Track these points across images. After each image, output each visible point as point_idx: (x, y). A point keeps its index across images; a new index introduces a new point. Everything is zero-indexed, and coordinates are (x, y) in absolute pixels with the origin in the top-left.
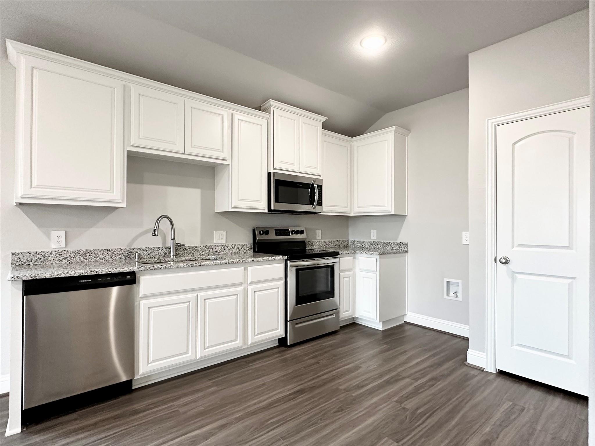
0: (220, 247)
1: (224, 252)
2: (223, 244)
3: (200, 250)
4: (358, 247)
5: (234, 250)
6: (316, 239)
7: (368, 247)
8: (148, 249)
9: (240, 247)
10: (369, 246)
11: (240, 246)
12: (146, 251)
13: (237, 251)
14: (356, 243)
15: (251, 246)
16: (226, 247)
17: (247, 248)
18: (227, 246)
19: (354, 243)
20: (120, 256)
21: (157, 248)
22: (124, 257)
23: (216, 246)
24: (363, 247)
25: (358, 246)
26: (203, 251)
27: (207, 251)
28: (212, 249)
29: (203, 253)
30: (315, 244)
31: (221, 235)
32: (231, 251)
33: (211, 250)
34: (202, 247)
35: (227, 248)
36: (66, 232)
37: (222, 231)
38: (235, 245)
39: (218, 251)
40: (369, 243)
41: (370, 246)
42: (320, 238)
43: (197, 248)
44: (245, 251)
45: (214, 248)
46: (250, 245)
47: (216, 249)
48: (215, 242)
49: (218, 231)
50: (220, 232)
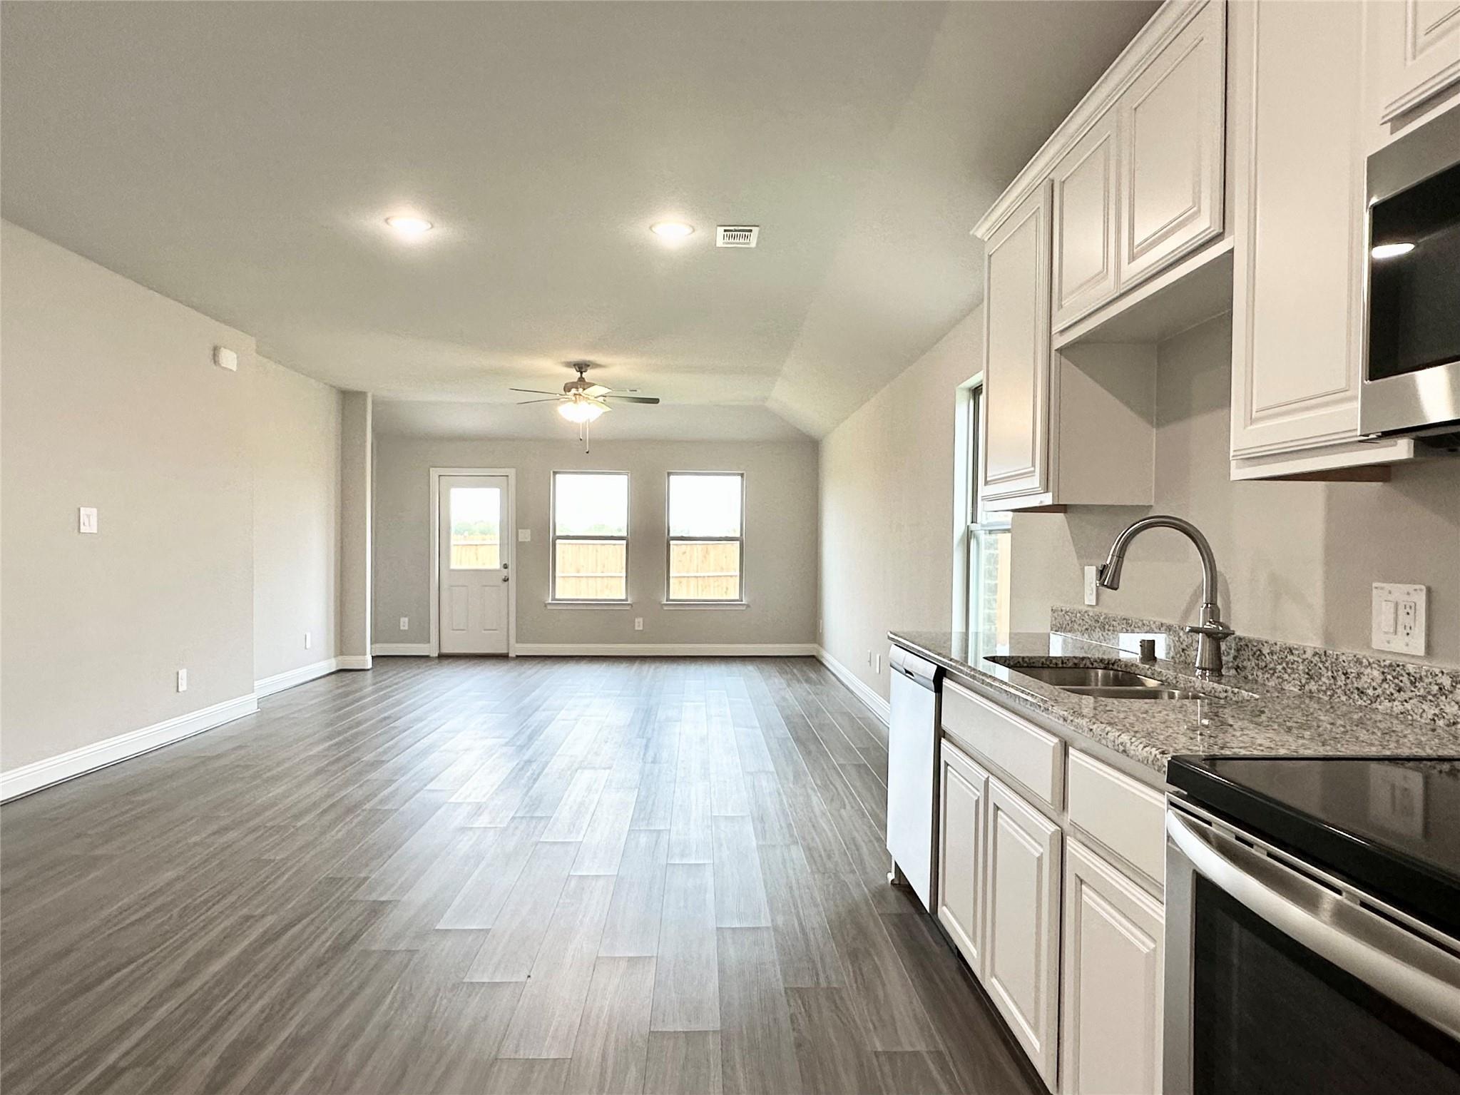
0: (1379, 673)
2: (1397, 660)
18: (1415, 670)
27: (1326, 677)
28: (1347, 674)
31: (1404, 606)
37: (1414, 587)
47: (1360, 675)
48: (1378, 641)
49: (1387, 586)
50: (1399, 591)
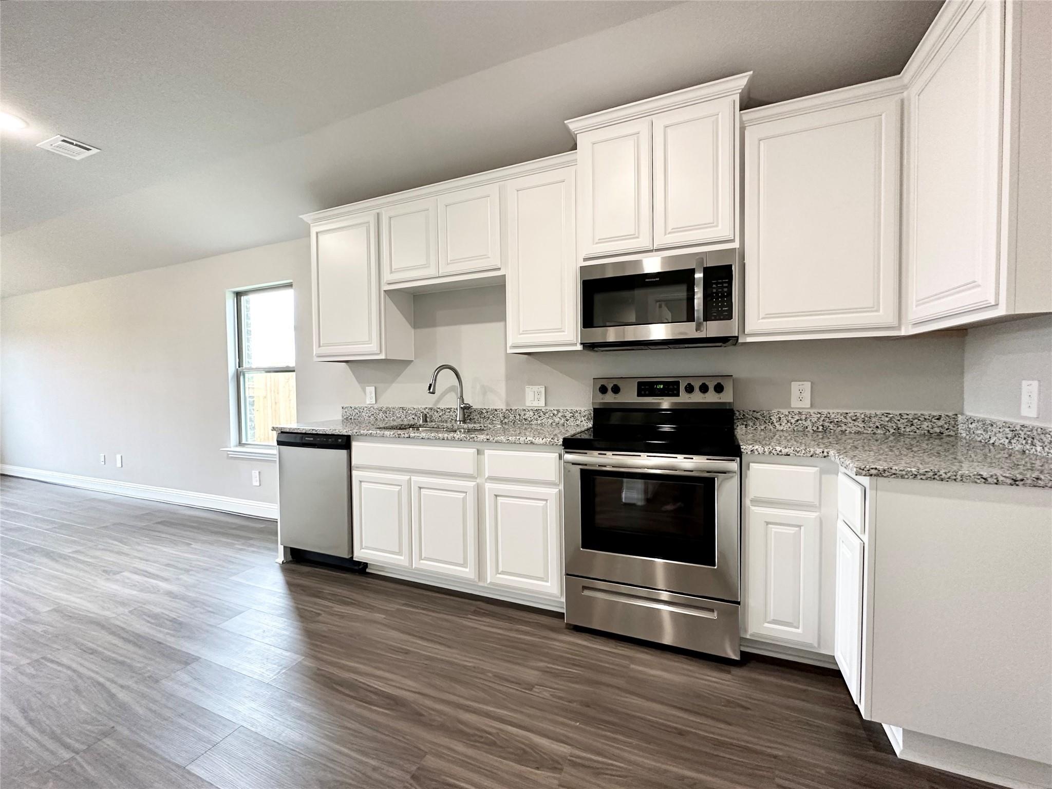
0: (531, 413)
1: (539, 422)
2: (537, 408)
3: (501, 415)
4: (979, 439)
5: (557, 420)
6: (788, 405)
7: (1006, 443)
8: (438, 410)
9: (568, 415)
10: (1007, 441)
11: (568, 413)
12: (437, 412)
13: (563, 421)
14: (974, 425)
15: (590, 414)
16: (542, 413)
17: (581, 417)
18: (544, 411)
19: (970, 426)
20: (413, 416)
21: (448, 409)
22: (416, 418)
23: (524, 410)
24: (991, 442)
25: (977, 435)
26: (506, 418)
27: (512, 417)
28: (520, 415)
29: (506, 420)
30: (780, 418)
31: (536, 392)
32: (550, 421)
33: (518, 417)
34: (504, 411)
35: (544, 414)
36: (375, 388)
37: (539, 387)
38: (558, 411)
39: (529, 419)
40: (1007, 430)
41: (1010, 442)
42: (807, 403)
43: (496, 412)
44: (578, 422)
45: (522, 413)
46: (587, 413)
47: (525, 415)
48: (527, 404)
49: (531, 387)
50: (536, 388)
